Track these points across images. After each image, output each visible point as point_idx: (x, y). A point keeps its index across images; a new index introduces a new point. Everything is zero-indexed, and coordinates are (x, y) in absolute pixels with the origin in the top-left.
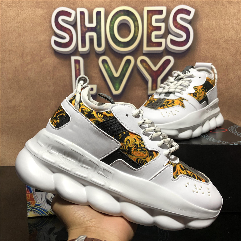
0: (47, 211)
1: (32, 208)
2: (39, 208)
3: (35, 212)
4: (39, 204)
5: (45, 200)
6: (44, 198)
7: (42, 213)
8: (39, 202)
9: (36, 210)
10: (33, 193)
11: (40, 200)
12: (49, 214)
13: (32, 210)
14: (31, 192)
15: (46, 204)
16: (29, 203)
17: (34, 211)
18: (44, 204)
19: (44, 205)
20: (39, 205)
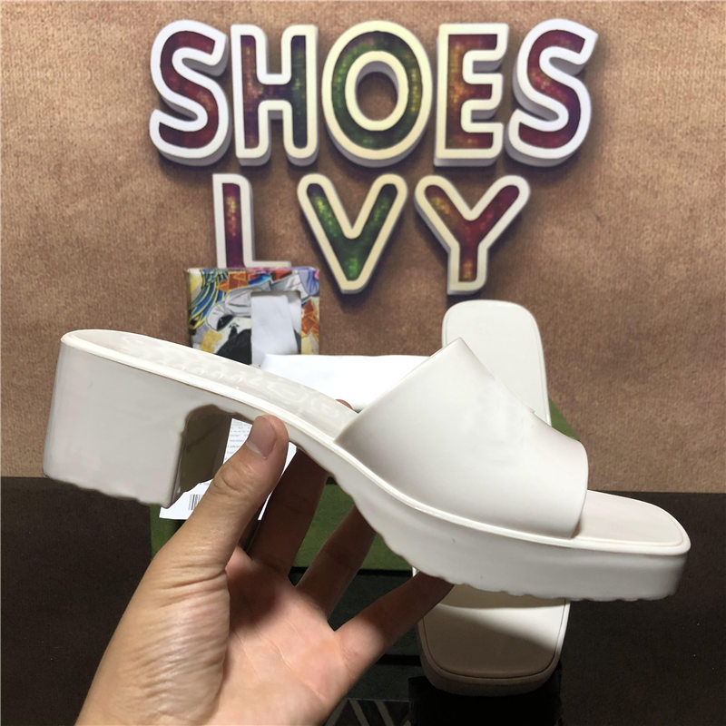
0: (204, 316)
1: (212, 285)
2: (213, 299)
3: (202, 288)
4: (223, 299)
5: (230, 313)
6: (235, 310)
7: (200, 306)
8: (227, 299)
9: (207, 292)
10: (249, 286)
11: (232, 302)
12: (197, 319)
13: (208, 284)
14: (250, 283)
15: (221, 314)
16: (225, 278)
17: (204, 287)
18: (222, 308)
19: (219, 310)
20: (219, 298)
